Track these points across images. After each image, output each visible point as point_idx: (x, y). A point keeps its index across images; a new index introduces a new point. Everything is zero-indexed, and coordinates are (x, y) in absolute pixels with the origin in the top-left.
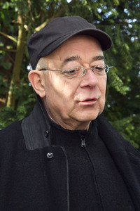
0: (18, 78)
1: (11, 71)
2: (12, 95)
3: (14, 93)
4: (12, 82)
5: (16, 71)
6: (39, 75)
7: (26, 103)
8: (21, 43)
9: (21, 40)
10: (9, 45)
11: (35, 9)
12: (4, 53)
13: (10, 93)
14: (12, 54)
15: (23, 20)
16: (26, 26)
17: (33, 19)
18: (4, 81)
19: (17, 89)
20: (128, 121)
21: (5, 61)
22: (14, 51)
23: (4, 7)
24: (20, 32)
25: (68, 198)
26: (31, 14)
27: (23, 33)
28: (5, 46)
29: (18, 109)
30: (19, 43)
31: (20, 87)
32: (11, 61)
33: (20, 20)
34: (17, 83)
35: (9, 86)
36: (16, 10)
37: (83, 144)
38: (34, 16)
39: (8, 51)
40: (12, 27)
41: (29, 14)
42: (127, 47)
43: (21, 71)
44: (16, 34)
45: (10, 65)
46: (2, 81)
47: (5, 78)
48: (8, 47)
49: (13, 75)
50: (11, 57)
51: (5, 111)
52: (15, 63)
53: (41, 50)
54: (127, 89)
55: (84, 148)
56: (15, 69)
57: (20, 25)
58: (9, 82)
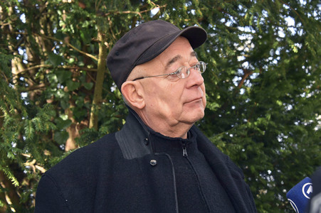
0: (101, 98)
1: (92, 91)
2: (94, 116)
3: (96, 114)
4: (94, 102)
5: (98, 90)
6: (133, 86)
7: (108, 122)
8: (102, 61)
9: (102, 57)
10: (89, 64)
11: (116, 27)
12: (85, 73)
13: (92, 114)
14: (93, 74)
15: (103, 37)
16: (106, 44)
17: (114, 36)
18: (85, 102)
19: (100, 110)
20: (219, 138)
21: (86, 81)
22: (95, 70)
23: (83, 26)
24: (100, 50)
25: (177, 207)
26: (112, 31)
27: (103, 50)
28: (85, 66)
29: (100, 130)
30: (99, 61)
31: (102, 108)
32: (92, 81)
33: (100, 37)
34: (99, 103)
35: (91, 107)
36: (96, 28)
37: (185, 152)
38: (115, 33)
39: (88, 71)
40: (93, 46)
41: (109, 31)
42: (214, 62)
43: (103, 91)
44: (96, 53)
45: (92, 84)
46: (83, 102)
47: (87, 100)
48: (89, 67)
49: (95, 95)
50: (93, 77)
51: (86, 132)
52: (96, 82)
53: (135, 59)
54: (217, 105)
55: (185, 157)
56: (96, 88)
57: (100, 42)
58: (91, 103)
